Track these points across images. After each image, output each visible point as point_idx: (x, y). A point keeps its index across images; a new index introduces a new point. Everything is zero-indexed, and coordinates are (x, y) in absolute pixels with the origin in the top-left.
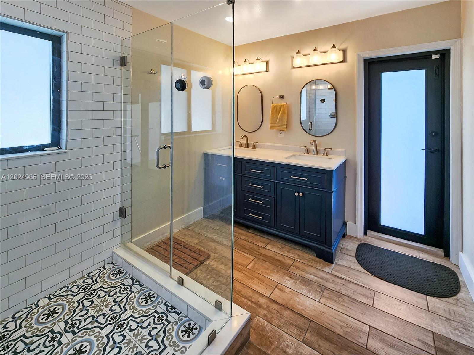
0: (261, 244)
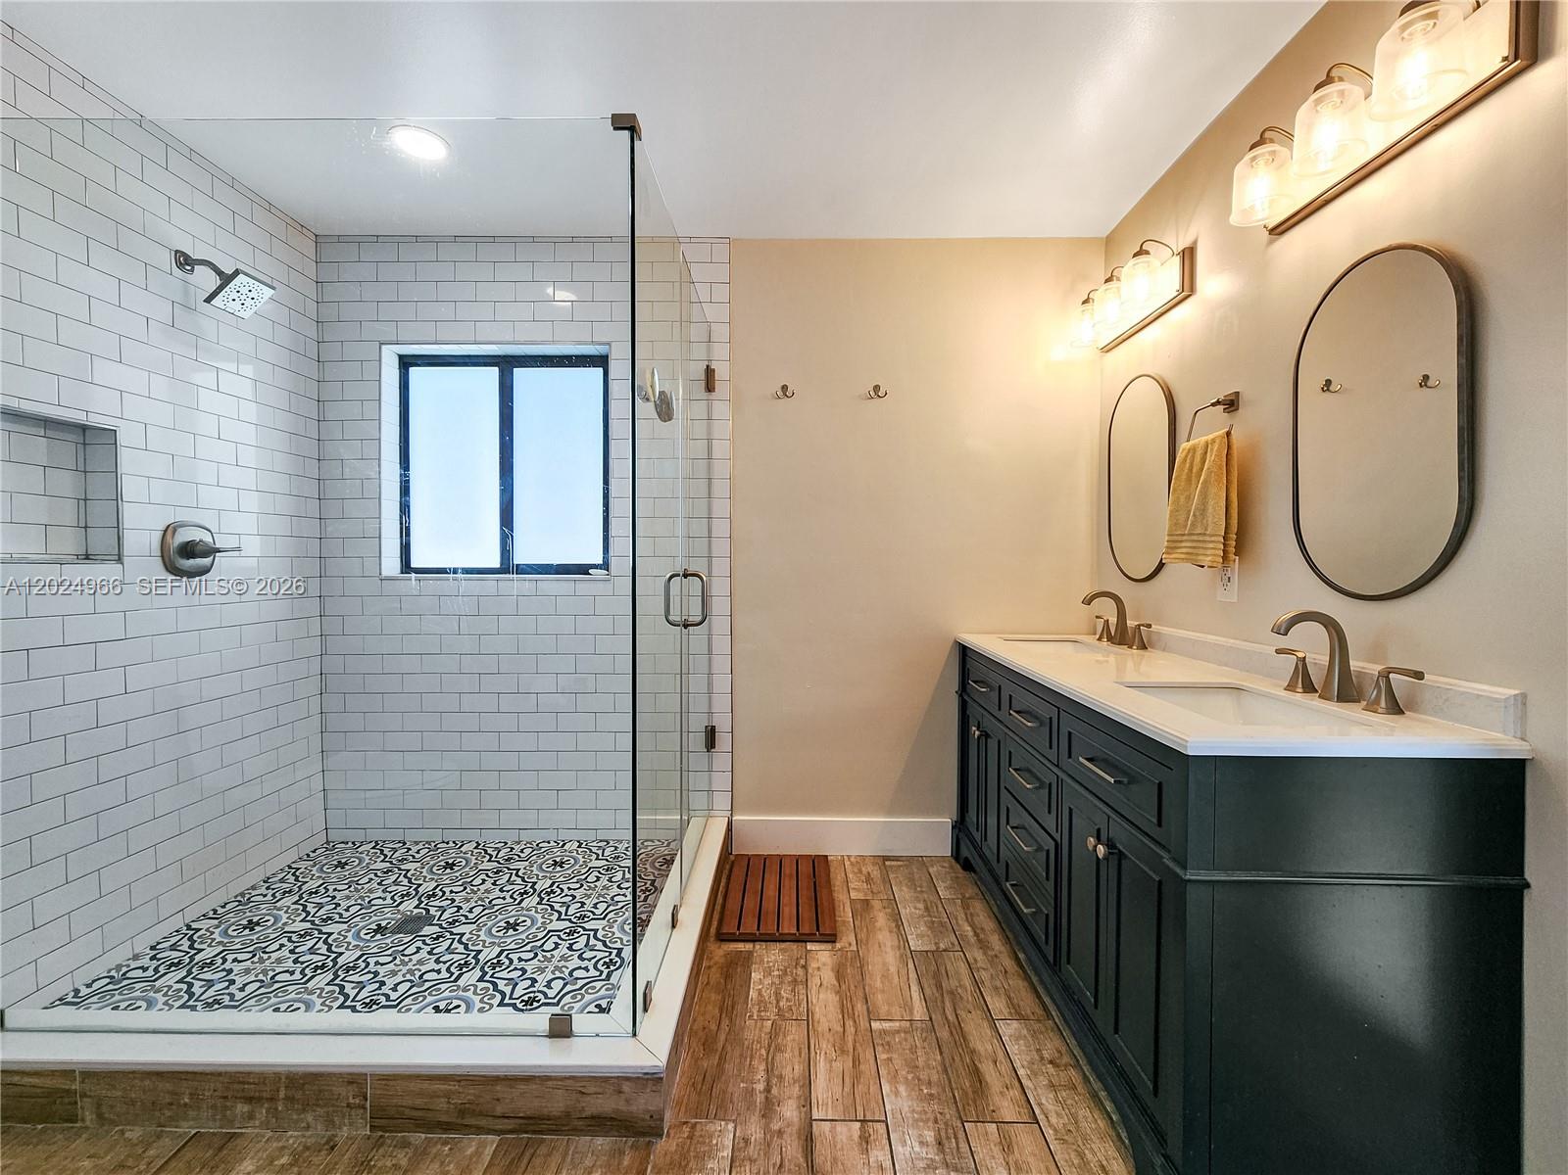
0: (997, 1005)
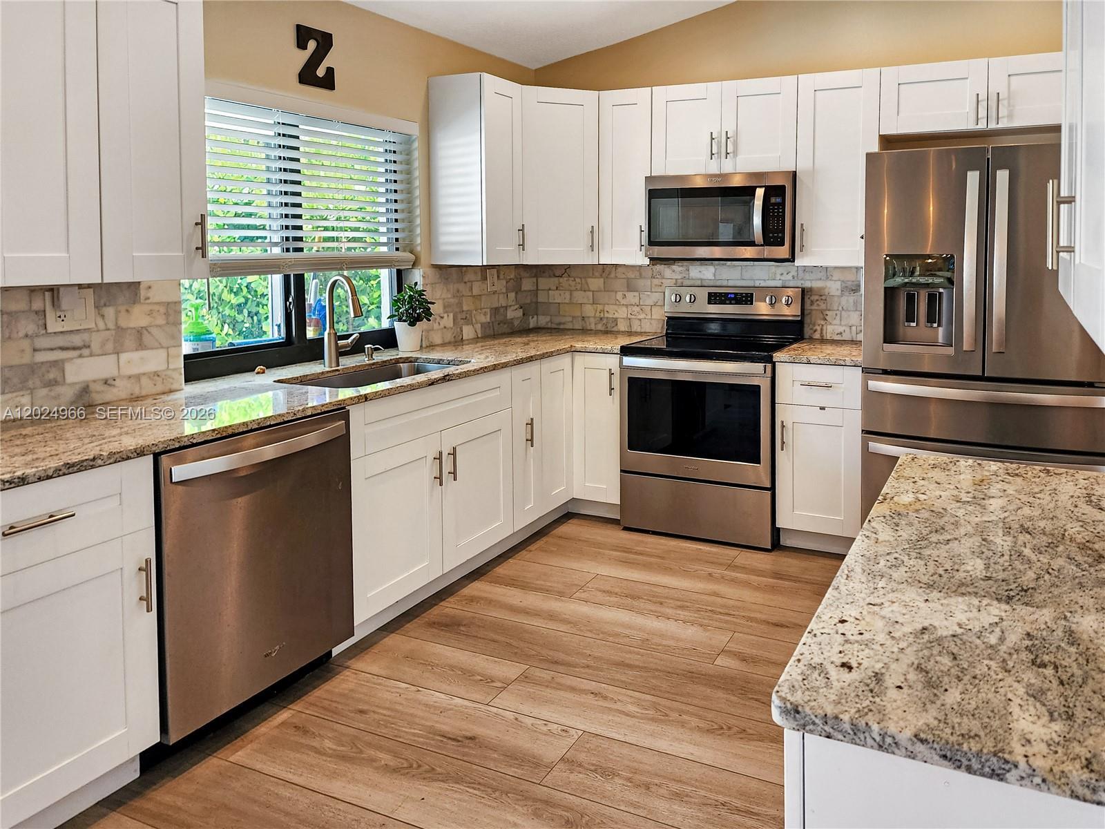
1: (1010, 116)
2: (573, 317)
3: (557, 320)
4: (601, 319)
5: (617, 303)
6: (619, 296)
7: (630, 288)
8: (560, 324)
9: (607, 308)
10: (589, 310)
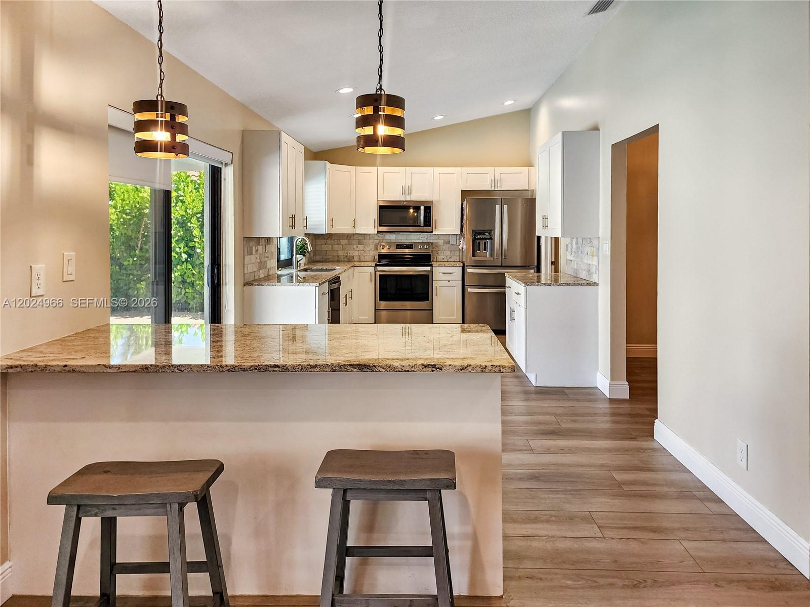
1: (501, 186)
2: (333, 256)
3: (326, 257)
4: (347, 256)
5: (354, 249)
6: (355, 247)
7: (360, 243)
8: (327, 259)
9: (349, 252)
10: (341, 253)
